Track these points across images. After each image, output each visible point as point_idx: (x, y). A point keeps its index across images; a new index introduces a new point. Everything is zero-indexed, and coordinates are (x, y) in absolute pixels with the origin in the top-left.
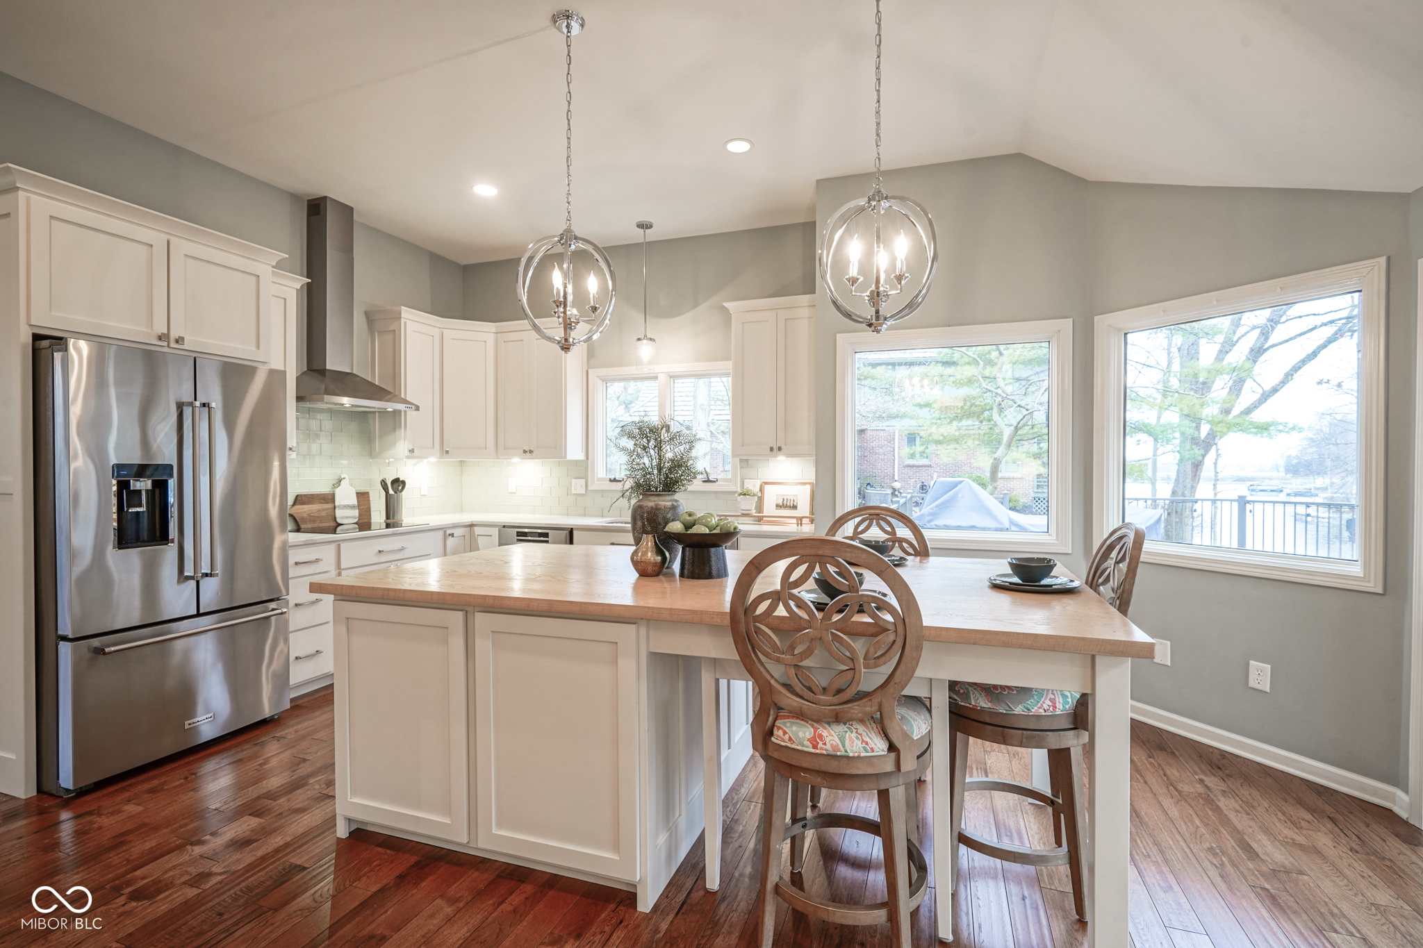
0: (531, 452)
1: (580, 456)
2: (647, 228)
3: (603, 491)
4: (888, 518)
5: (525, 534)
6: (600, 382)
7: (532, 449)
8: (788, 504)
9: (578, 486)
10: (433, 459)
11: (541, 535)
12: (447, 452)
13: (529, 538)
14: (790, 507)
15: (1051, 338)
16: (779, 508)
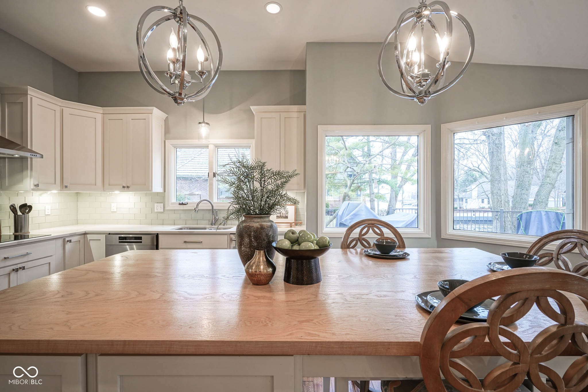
0: (128, 187)
1: (161, 190)
3: (174, 210)
4: (379, 226)
5: (125, 238)
6: (173, 148)
7: (128, 185)
8: (283, 216)
9: (159, 208)
10: (55, 192)
11: (136, 238)
12: (66, 187)
13: (128, 241)
14: (284, 217)
15: (420, 134)
16: (278, 218)
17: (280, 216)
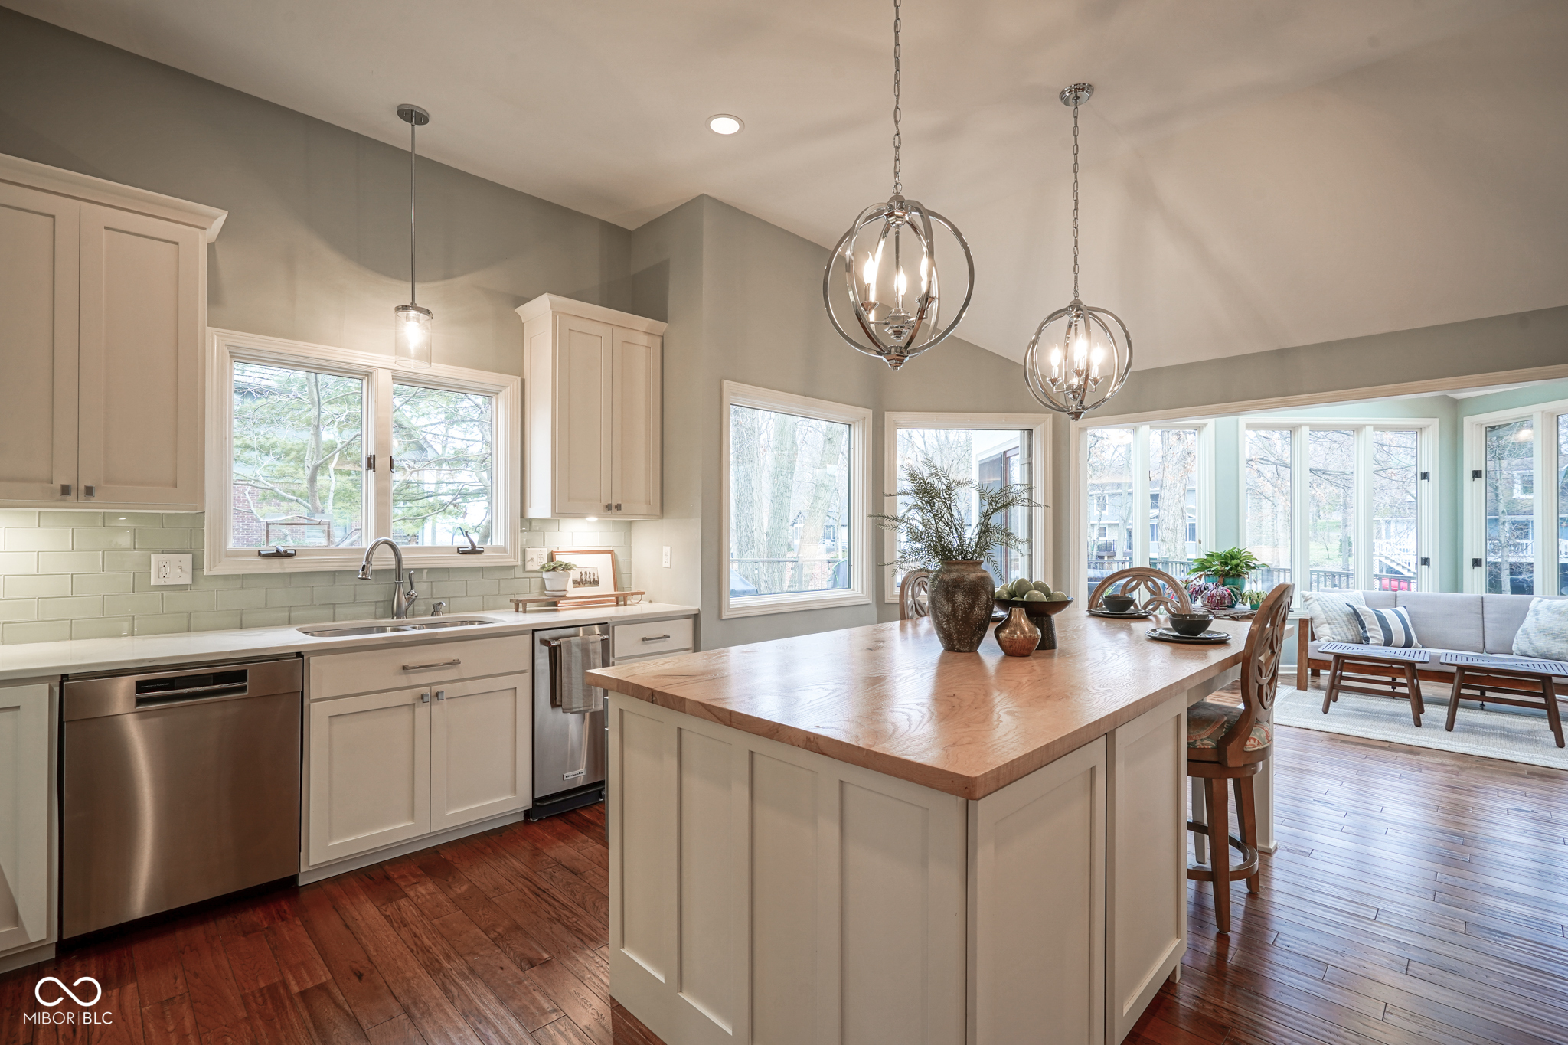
2: (419, 123)
3: (244, 577)
8: (588, 580)
9: (170, 570)
14: (591, 583)
15: (854, 423)
16: (577, 585)
17: (582, 580)
